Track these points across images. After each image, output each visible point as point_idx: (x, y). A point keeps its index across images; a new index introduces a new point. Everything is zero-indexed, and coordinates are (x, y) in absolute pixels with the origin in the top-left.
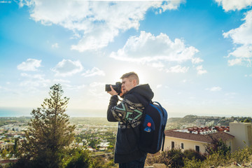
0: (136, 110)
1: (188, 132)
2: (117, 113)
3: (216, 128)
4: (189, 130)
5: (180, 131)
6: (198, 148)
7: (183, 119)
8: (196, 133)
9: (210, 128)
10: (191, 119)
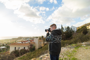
0: (54, 38)
1: (21, 43)
2: (48, 39)
3: (30, 41)
4: (22, 42)
5: (18, 43)
6: (24, 48)
7: (17, 38)
8: (24, 43)
9: (28, 41)
10: (20, 38)
